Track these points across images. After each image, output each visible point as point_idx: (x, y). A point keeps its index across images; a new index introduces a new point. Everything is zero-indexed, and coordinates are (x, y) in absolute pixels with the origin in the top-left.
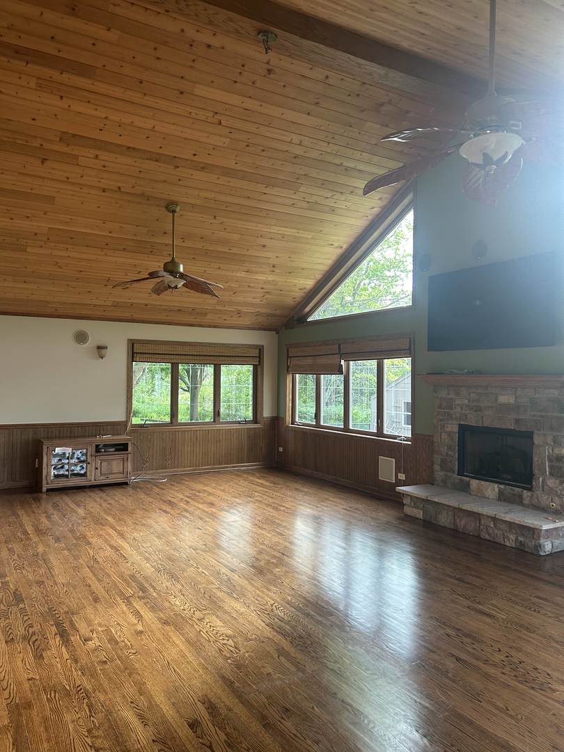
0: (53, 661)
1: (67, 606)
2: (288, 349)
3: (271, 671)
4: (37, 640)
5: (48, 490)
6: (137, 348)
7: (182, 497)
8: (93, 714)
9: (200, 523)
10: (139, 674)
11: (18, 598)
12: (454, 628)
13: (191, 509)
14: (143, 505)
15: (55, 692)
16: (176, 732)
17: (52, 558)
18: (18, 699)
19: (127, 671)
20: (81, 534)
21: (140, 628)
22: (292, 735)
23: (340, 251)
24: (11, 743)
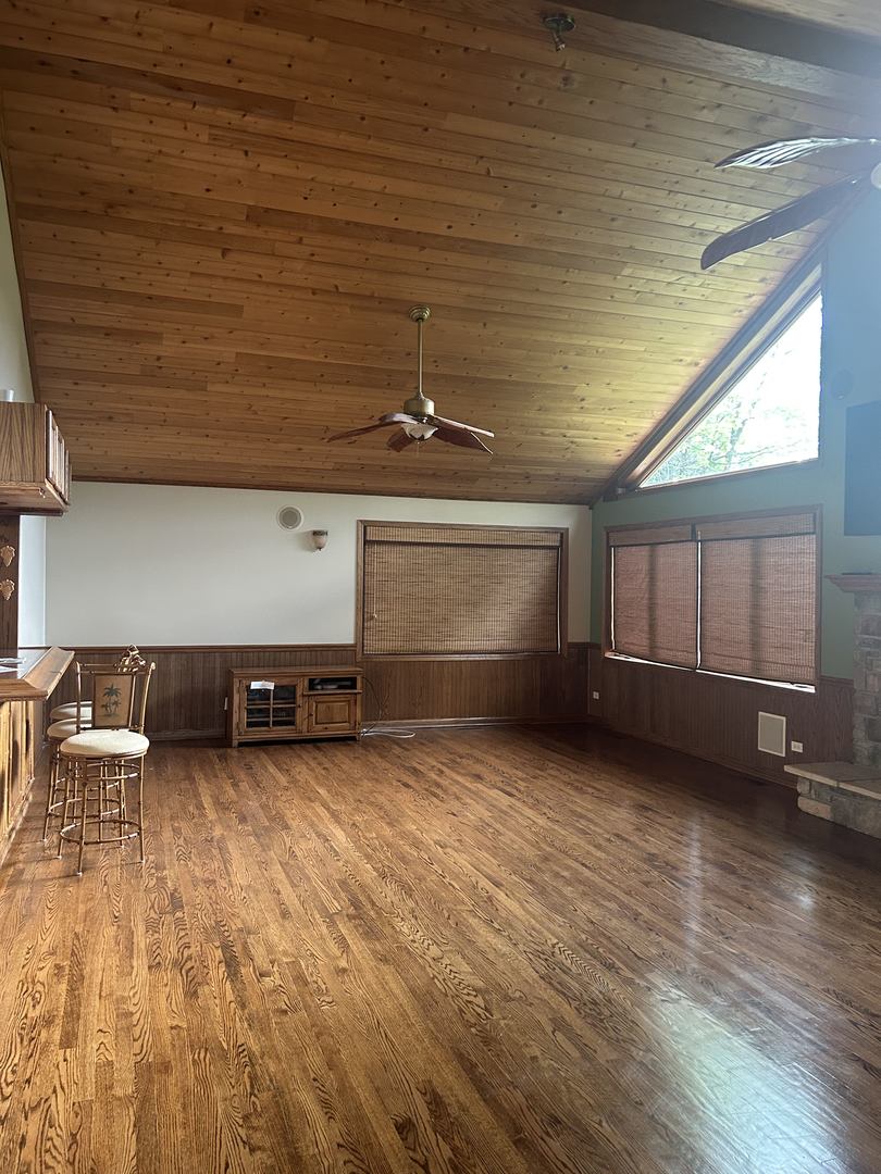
0: (211, 1002)
1: (243, 921)
2: (608, 533)
3: (538, 1053)
4: (193, 967)
5: (241, 745)
6: (372, 533)
7: (435, 763)
8: (256, 1091)
9: (455, 806)
10: (332, 1037)
11: (176, 904)
12: (866, 1011)
13: (444, 782)
14: (375, 773)
15: (206, 1050)
16: (375, 1134)
17: (231, 846)
18: (152, 1055)
19: (315, 1029)
20: (278, 813)
21: (343, 964)
22: (559, 1164)
23: (695, 371)
24: (132, 1123)
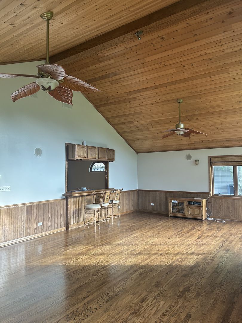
5: (171, 217)
6: (213, 160)
